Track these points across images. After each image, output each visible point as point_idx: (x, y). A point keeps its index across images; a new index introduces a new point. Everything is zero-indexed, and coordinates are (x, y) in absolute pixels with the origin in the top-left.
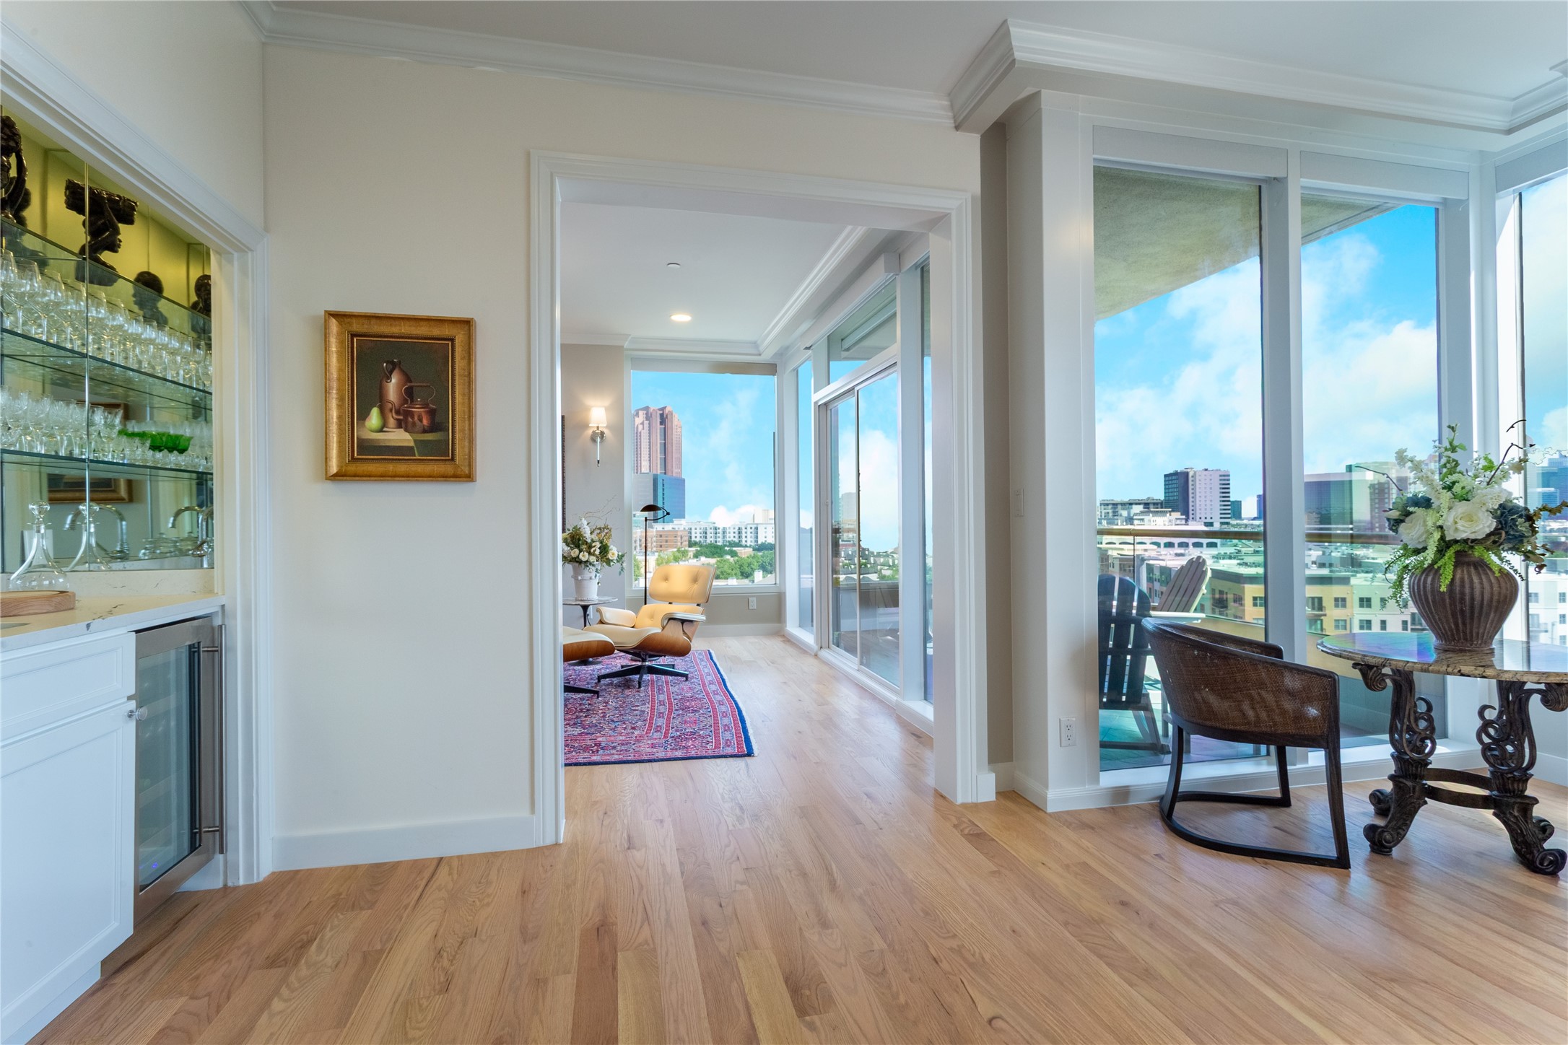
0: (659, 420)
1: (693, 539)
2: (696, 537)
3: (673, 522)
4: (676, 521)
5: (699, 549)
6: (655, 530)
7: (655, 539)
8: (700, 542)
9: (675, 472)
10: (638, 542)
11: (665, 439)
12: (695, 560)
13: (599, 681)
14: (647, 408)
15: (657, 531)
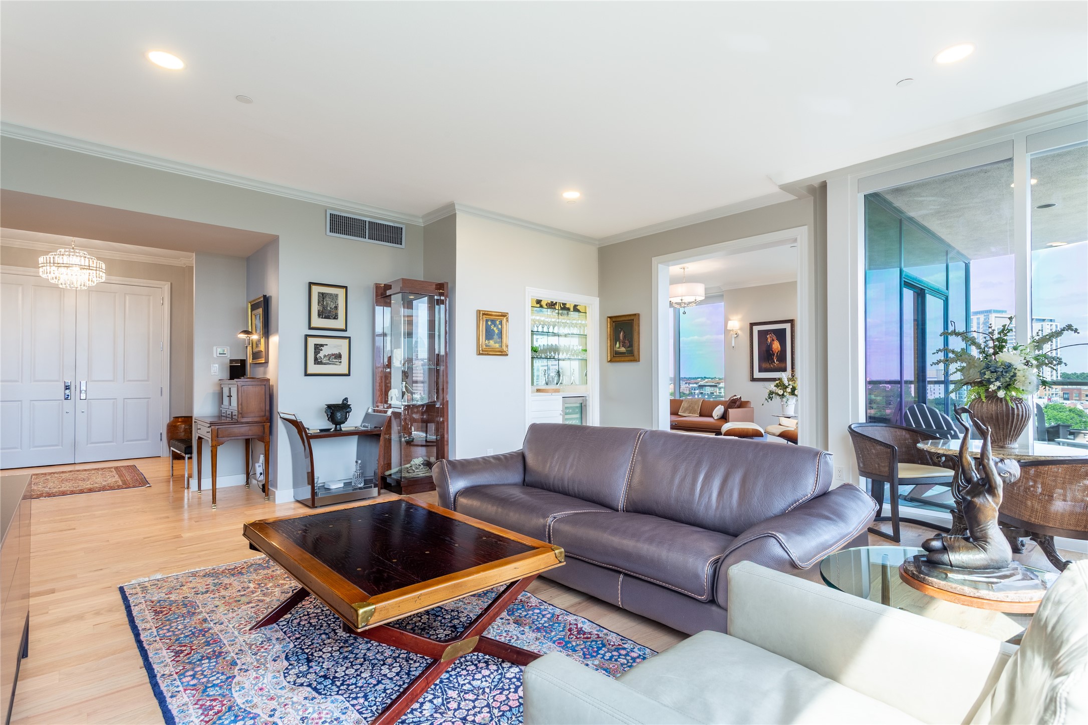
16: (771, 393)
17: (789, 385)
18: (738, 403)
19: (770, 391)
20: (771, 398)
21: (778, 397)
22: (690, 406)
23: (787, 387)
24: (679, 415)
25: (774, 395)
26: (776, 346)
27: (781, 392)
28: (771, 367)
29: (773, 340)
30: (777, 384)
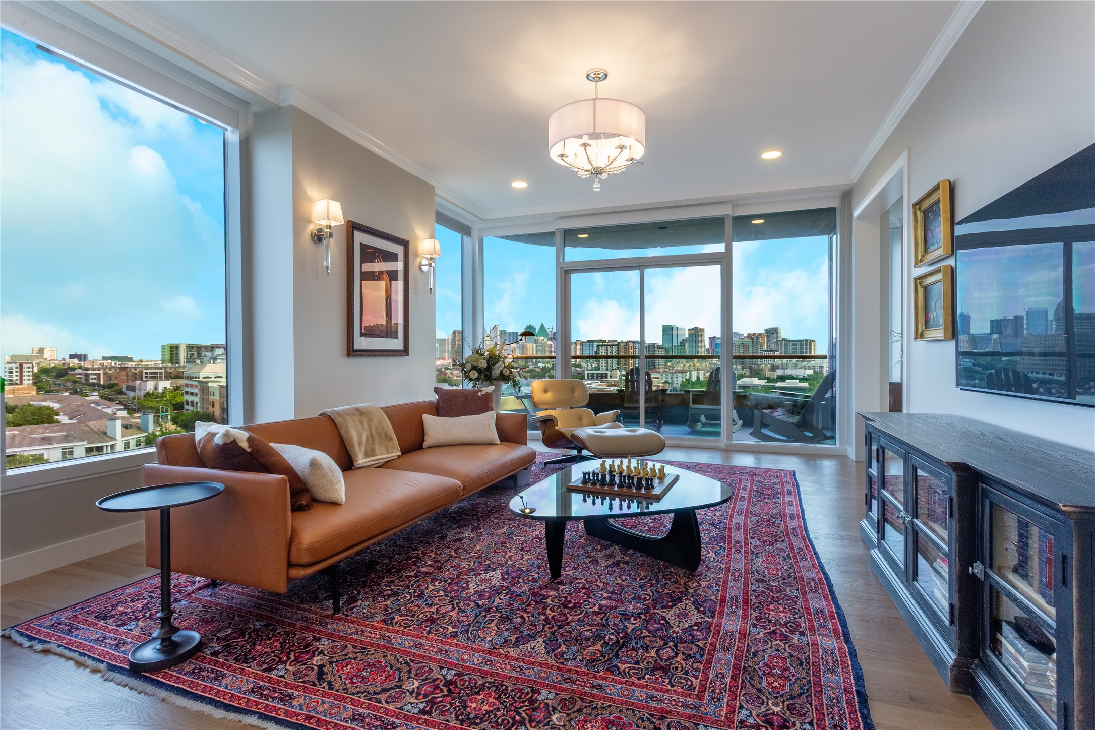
13: (546, 466)
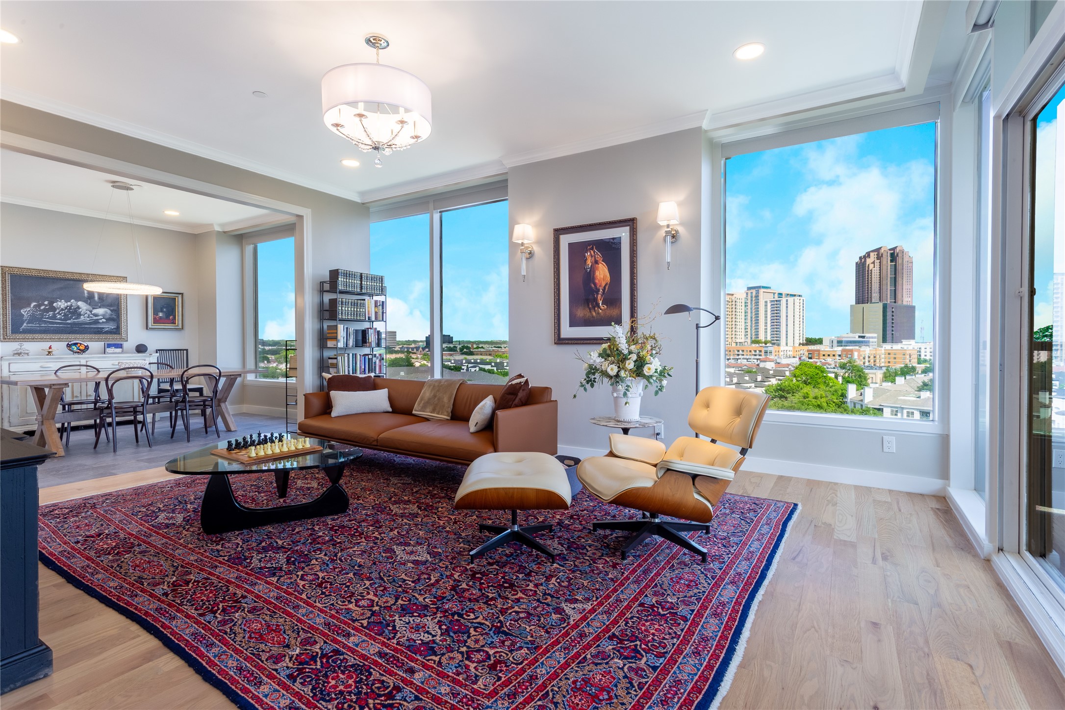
0: (889, 259)
1: (923, 357)
2: (926, 356)
3: (902, 342)
4: (905, 342)
5: (928, 366)
6: (883, 349)
7: (883, 356)
8: (930, 360)
9: (906, 301)
10: (867, 359)
11: (895, 274)
12: (923, 375)
13: (595, 530)
14: (878, 250)
15: (885, 350)
16: (592, 370)
17: (630, 353)
18: (521, 394)
19: (590, 366)
20: (591, 382)
21: (606, 380)
22: (435, 396)
23: (624, 359)
24: (415, 415)
25: (597, 375)
26: (602, 273)
27: (612, 370)
28: (593, 317)
29: (596, 262)
30: (605, 350)
